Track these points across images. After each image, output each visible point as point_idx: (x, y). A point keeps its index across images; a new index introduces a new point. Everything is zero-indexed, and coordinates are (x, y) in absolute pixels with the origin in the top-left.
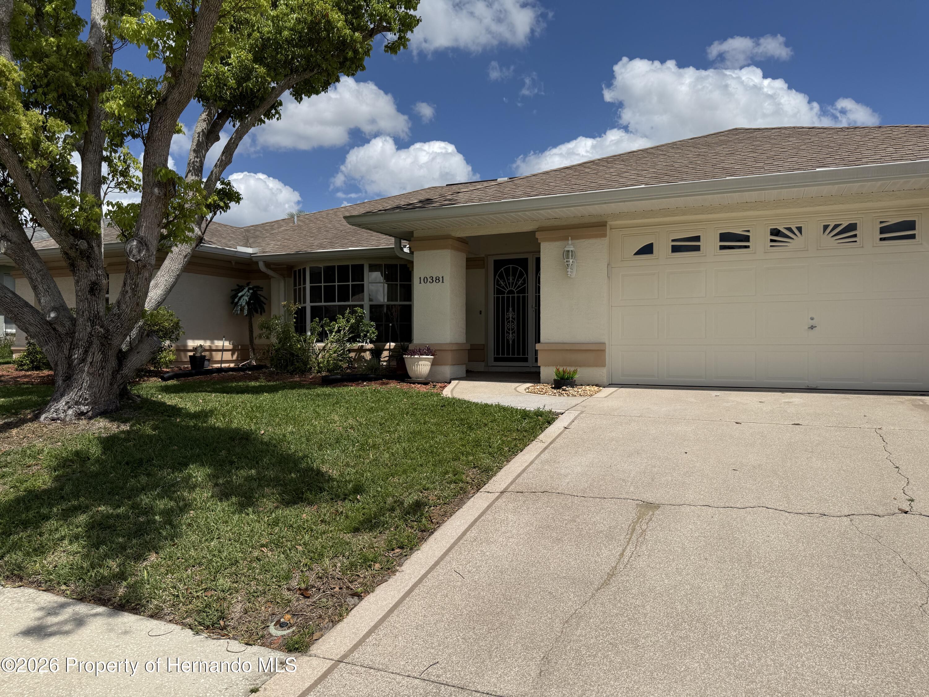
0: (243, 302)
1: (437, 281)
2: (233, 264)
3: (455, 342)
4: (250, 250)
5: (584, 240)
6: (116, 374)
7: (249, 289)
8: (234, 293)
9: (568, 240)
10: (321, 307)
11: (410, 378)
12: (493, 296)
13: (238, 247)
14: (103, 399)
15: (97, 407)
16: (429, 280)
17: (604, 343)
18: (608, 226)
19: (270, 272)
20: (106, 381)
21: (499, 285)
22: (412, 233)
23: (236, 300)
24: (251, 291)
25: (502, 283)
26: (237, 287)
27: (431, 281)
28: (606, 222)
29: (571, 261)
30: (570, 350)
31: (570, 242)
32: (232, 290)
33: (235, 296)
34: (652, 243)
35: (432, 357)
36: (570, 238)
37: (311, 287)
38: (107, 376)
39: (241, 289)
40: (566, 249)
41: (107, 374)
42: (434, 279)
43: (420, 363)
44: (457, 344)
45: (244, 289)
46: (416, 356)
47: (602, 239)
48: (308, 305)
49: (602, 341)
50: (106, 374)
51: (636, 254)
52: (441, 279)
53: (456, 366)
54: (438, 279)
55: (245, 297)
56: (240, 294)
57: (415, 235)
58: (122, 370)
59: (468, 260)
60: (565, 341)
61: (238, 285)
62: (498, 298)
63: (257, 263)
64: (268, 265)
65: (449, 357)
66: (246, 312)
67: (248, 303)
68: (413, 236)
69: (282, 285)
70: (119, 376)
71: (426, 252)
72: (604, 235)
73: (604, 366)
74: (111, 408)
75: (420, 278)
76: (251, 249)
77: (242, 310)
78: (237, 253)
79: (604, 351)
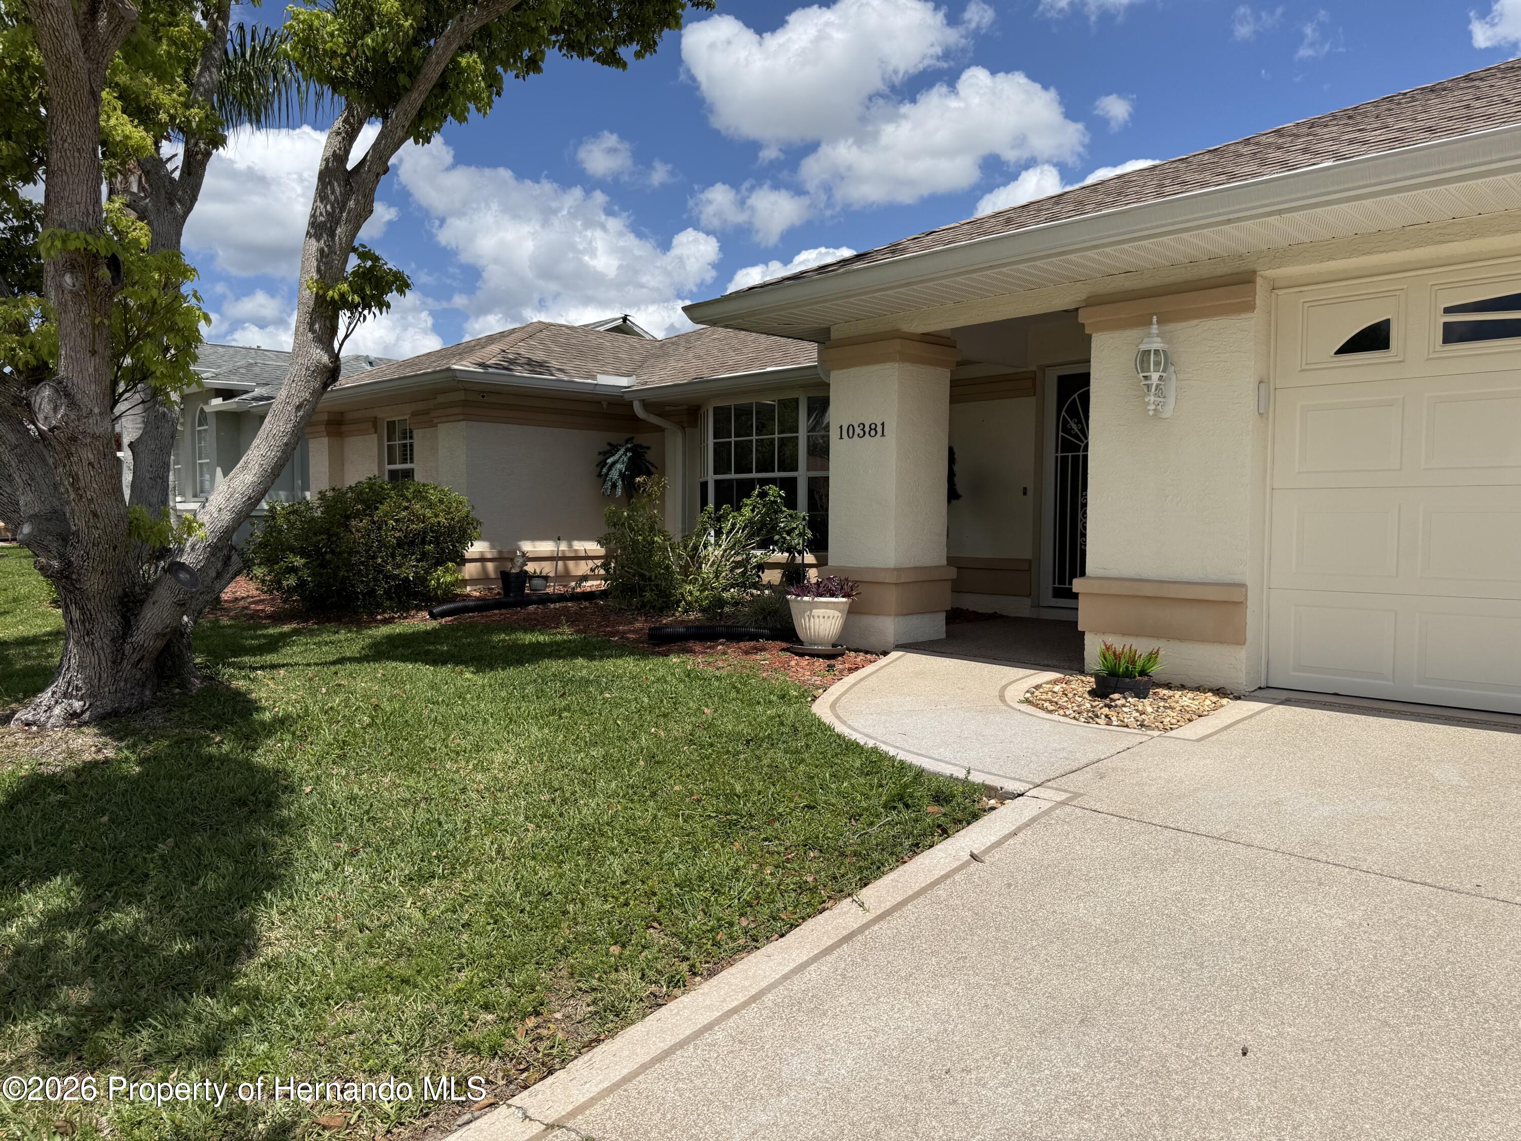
0: (614, 474)
1: (873, 433)
2: (605, 406)
3: (911, 565)
4: (623, 382)
5: (1197, 321)
6: (122, 644)
7: (627, 450)
8: (601, 458)
9: (1151, 323)
10: (730, 481)
11: (801, 642)
12: (1053, 455)
13: (599, 376)
14: (107, 689)
15: (99, 703)
16: (858, 431)
17: (1243, 586)
18: (1259, 280)
19: (653, 419)
20: (102, 657)
21: (1067, 430)
22: (828, 330)
23: (605, 470)
24: (629, 454)
25: (1074, 426)
26: (609, 448)
27: (862, 433)
28: (1254, 272)
29: (1155, 376)
30: (1156, 598)
31: (1155, 328)
32: (600, 453)
33: (603, 464)
34: (1388, 320)
35: (844, 600)
36: (1155, 319)
37: (715, 444)
38: (102, 648)
39: (613, 449)
40: (1143, 347)
41: (103, 642)
42: (867, 429)
43: (816, 612)
44: (916, 569)
45: (618, 450)
46: (806, 599)
47: (1243, 316)
48: (711, 478)
49: (1237, 578)
50: (98, 644)
51: (1343, 350)
52: (879, 429)
53: (910, 617)
54: (873, 428)
55: (619, 463)
56: (610, 461)
57: (834, 335)
58: (132, 636)
59: (954, 384)
60: (1144, 576)
61: (609, 444)
62: (1064, 460)
63: (630, 405)
64: (646, 405)
65: (891, 597)
66: (619, 492)
67: (622, 475)
68: (829, 339)
69: (679, 440)
70: (127, 647)
71: (853, 371)
72: (1249, 307)
73: (1240, 641)
74: (127, 705)
75: (841, 427)
76: (626, 379)
77: (614, 486)
78: (598, 388)
79: (1239, 605)
